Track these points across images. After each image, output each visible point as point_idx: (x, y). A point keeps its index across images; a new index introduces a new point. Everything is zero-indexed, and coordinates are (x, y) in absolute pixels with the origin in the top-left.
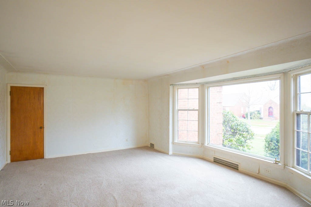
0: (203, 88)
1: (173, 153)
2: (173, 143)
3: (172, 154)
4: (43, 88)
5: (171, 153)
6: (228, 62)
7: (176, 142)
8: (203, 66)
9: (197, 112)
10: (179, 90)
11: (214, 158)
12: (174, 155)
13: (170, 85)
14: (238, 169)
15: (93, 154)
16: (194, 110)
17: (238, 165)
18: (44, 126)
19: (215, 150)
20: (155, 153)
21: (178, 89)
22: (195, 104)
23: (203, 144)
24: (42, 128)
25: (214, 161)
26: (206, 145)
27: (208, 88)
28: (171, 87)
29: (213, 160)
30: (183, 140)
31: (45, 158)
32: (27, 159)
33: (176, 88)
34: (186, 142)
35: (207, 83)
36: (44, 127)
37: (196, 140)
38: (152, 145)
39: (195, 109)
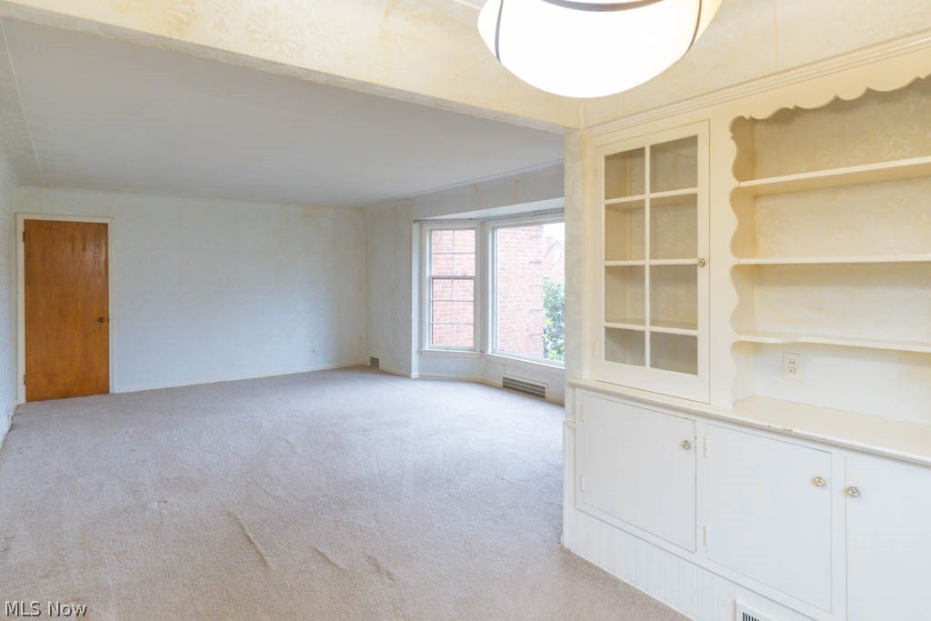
0: (484, 229)
1: (420, 375)
2: (420, 352)
3: (417, 377)
4: (106, 225)
5: (415, 374)
6: (517, 181)
7: (427, 349)
8: (475, 186)
9: (471, 282)
10: (434, 232)
11: (504, 378)
12: (422, 378)
13: (414, 222)
14: (544, 397)
15: (231, 382)
16: (464, 278)
17: (544, 388)
18: (108, 315)
19: (504, 363)
20: (379, 376)
21: (431, 230)
22: (468, 265)
23: (483, 352)
24: (103, 319)
25: (504, 386)
26: (489, 352)
27: (494, 229)
28: (415, 227)
29: (500, 383)
30: (442, 345)
31: (111, 391)
32: (66, 395)
33: (427, 228)
34: (448, 348)
35: (489, 219)
36: (110, 317)
37: (470, 344)
38: (375, 362)
39: (468, 275)
